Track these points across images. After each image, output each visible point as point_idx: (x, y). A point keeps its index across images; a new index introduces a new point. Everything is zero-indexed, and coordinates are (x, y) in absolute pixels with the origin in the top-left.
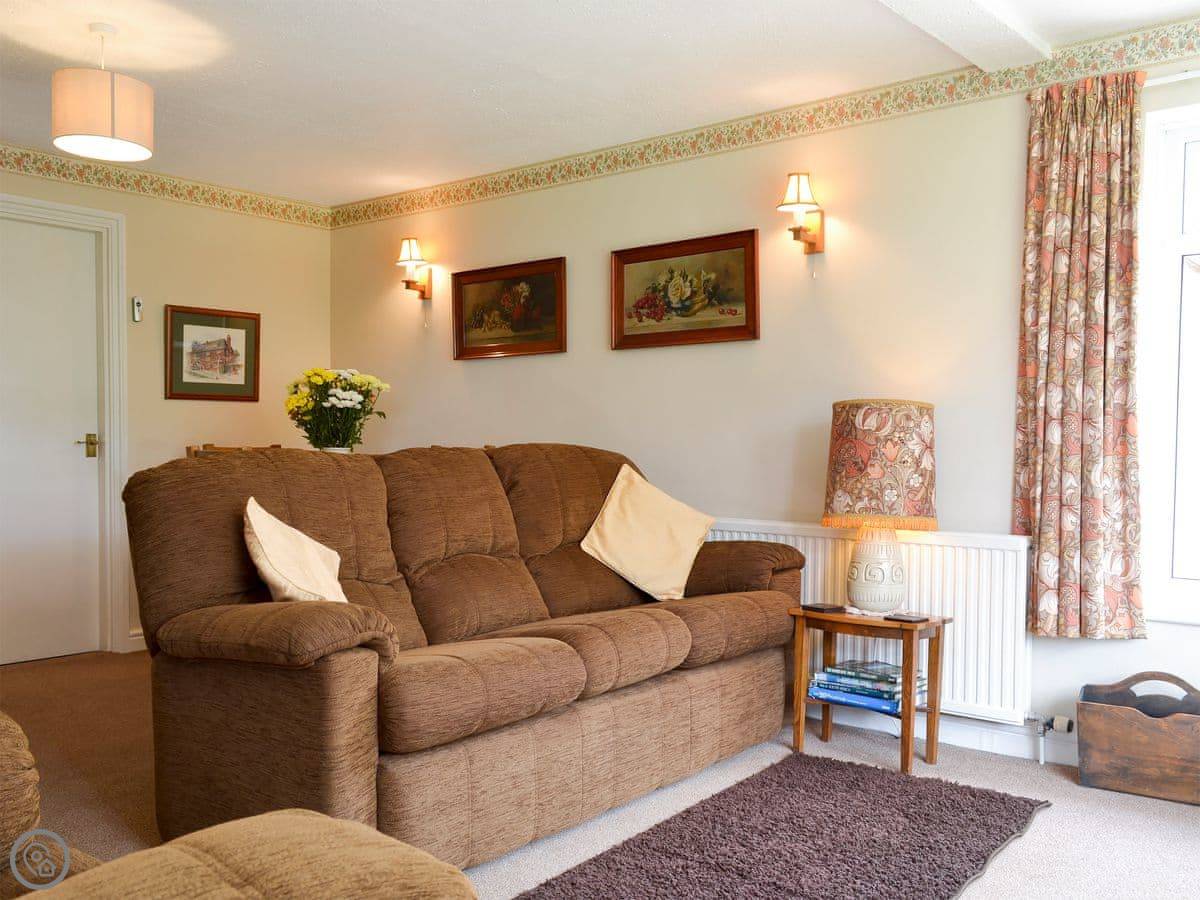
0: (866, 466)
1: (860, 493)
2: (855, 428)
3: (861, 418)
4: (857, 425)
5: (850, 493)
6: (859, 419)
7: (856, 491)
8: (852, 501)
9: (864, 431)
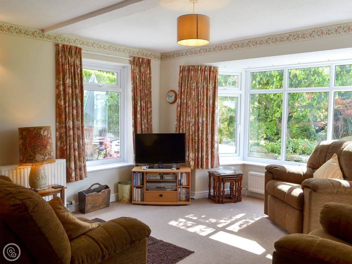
0: (46, 146)
1: (46, 154)
2: (41, 135)
3: (43, 132)
4: (42, 134)
5: (43, 154)
6: (42, 132)
7: (45, 154)
8: (44, 157)
9: (44, 136)
